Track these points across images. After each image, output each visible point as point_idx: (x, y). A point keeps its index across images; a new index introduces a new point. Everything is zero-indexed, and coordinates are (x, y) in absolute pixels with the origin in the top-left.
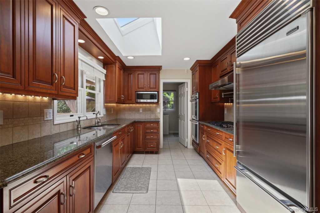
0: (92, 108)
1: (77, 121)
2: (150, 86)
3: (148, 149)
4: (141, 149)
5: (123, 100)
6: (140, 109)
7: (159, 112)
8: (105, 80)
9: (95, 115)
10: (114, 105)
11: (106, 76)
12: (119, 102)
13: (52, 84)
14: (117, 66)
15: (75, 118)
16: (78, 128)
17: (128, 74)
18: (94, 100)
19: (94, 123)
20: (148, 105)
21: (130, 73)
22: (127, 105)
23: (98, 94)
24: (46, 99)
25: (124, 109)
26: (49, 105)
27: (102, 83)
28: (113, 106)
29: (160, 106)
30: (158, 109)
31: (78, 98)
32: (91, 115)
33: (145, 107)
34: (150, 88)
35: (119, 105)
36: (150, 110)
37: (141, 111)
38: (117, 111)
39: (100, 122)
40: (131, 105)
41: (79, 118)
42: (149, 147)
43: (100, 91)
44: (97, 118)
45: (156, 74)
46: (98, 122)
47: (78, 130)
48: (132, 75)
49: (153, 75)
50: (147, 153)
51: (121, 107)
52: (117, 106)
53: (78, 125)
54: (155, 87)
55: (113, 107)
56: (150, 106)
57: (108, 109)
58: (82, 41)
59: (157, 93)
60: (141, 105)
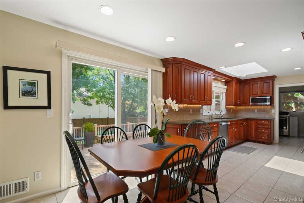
0: (218, 109)
1: (211, 115)
2: (263, 92)
3: (259, 140)
4: (254, 139)
5: (240, 104)
6: (255, 110)
7: (274, 112)
8: (226, 92)
9: (220, 113)
10: (234, 107)
11: (227, 90)
12: (236, 105)
13: (204, 101)
14: (234, 83)
15: (210, 114)
16: (211, 118)
17: (244, 85)
18: (219, 104)
19: (219, 117)
20: (262, 107)
21: (245, 84)
22: (244, 107)
23: (221, 101)
24: (201, 105)
25: (241, 110)
26: (201, 108)
27: (224, 94)
28: (232, 107)
29: (275, 108)
30: (273, 110)
31: (212, 105)
32: (218, 113)
33: (260, 108)
34: (264, 94)
35: (237, 107)
36: (264, 111)
37: (256, 111)
38: (235, 112)
39: (222, 117)
40: (247, 107)
41: (212, 113)
42: (261, 138)
43: (223, 99)
44: (221, 114)
45: (269, 82)
46: (221, 117)
47: (211, 119)
48: (247, 85)
49: (266, 84)
50: (259, 142)
51: (239, 108)
52: (235, 108)
53: (211, 117)
54: (268, 93)
55: (232, 109)
56: (265, 108)
57: (228, 110)
58: (214, 78)
59: (270, 97)
60: (256, 107)
